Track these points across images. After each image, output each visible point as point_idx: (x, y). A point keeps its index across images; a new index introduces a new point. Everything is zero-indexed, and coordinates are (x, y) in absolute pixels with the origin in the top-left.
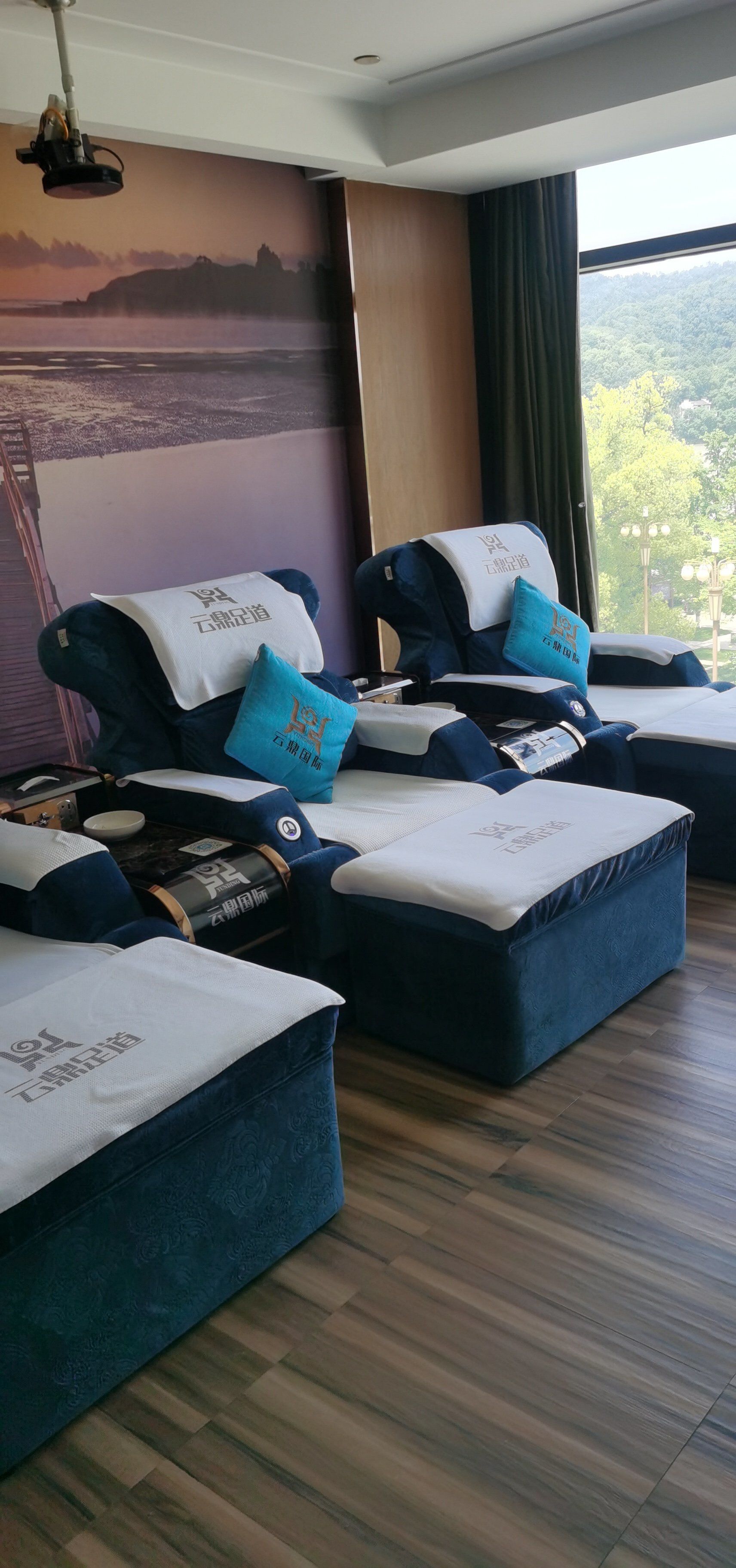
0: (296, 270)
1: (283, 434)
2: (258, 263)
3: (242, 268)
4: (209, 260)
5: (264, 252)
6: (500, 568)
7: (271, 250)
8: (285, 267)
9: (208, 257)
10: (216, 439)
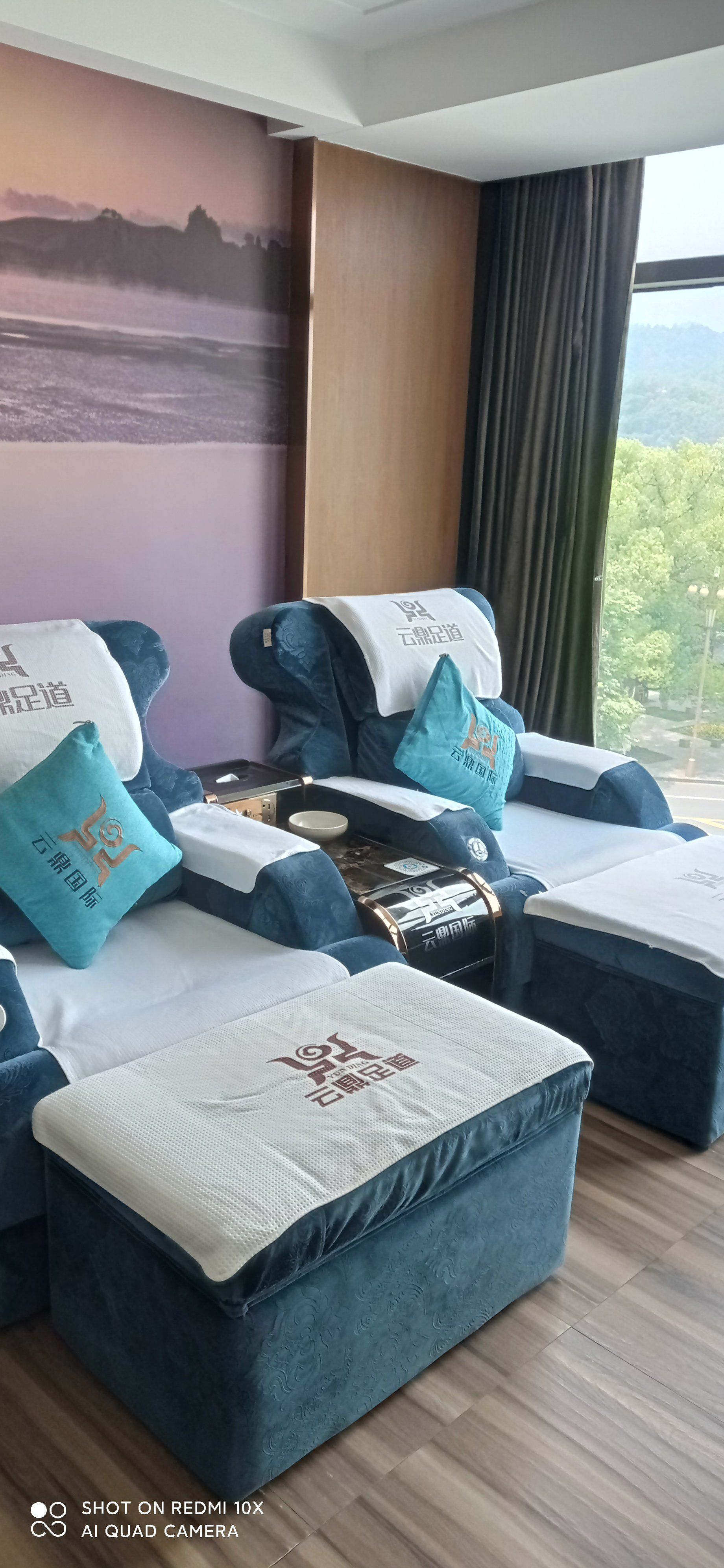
0: (241, 243)
1: (201, 445)
2: (189, 228)
3: (165, 232)
4: (119, 216)
5: (198, 216)
6: (421, 639)
7: (209, 214)
8: (226, 238)
9: (118, 211)
10: (105, 441)
